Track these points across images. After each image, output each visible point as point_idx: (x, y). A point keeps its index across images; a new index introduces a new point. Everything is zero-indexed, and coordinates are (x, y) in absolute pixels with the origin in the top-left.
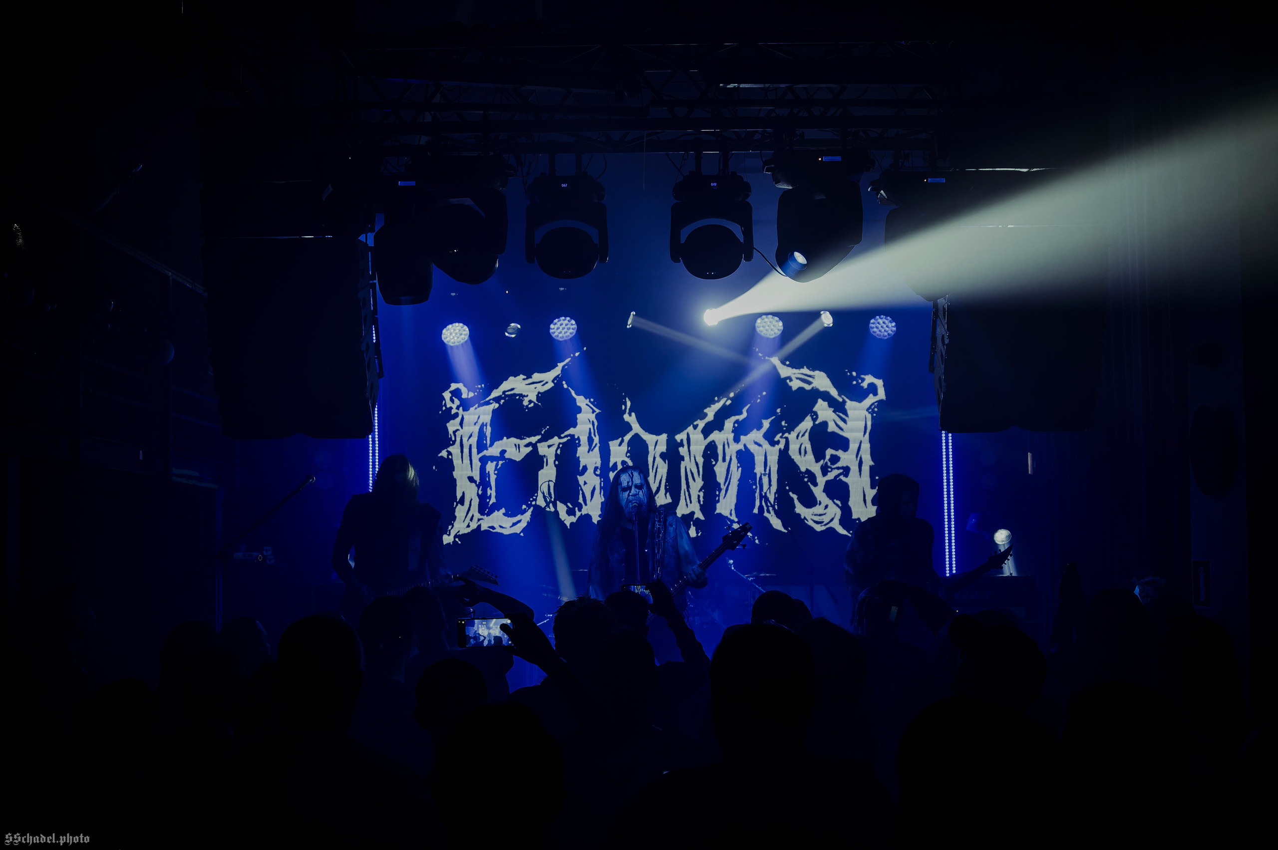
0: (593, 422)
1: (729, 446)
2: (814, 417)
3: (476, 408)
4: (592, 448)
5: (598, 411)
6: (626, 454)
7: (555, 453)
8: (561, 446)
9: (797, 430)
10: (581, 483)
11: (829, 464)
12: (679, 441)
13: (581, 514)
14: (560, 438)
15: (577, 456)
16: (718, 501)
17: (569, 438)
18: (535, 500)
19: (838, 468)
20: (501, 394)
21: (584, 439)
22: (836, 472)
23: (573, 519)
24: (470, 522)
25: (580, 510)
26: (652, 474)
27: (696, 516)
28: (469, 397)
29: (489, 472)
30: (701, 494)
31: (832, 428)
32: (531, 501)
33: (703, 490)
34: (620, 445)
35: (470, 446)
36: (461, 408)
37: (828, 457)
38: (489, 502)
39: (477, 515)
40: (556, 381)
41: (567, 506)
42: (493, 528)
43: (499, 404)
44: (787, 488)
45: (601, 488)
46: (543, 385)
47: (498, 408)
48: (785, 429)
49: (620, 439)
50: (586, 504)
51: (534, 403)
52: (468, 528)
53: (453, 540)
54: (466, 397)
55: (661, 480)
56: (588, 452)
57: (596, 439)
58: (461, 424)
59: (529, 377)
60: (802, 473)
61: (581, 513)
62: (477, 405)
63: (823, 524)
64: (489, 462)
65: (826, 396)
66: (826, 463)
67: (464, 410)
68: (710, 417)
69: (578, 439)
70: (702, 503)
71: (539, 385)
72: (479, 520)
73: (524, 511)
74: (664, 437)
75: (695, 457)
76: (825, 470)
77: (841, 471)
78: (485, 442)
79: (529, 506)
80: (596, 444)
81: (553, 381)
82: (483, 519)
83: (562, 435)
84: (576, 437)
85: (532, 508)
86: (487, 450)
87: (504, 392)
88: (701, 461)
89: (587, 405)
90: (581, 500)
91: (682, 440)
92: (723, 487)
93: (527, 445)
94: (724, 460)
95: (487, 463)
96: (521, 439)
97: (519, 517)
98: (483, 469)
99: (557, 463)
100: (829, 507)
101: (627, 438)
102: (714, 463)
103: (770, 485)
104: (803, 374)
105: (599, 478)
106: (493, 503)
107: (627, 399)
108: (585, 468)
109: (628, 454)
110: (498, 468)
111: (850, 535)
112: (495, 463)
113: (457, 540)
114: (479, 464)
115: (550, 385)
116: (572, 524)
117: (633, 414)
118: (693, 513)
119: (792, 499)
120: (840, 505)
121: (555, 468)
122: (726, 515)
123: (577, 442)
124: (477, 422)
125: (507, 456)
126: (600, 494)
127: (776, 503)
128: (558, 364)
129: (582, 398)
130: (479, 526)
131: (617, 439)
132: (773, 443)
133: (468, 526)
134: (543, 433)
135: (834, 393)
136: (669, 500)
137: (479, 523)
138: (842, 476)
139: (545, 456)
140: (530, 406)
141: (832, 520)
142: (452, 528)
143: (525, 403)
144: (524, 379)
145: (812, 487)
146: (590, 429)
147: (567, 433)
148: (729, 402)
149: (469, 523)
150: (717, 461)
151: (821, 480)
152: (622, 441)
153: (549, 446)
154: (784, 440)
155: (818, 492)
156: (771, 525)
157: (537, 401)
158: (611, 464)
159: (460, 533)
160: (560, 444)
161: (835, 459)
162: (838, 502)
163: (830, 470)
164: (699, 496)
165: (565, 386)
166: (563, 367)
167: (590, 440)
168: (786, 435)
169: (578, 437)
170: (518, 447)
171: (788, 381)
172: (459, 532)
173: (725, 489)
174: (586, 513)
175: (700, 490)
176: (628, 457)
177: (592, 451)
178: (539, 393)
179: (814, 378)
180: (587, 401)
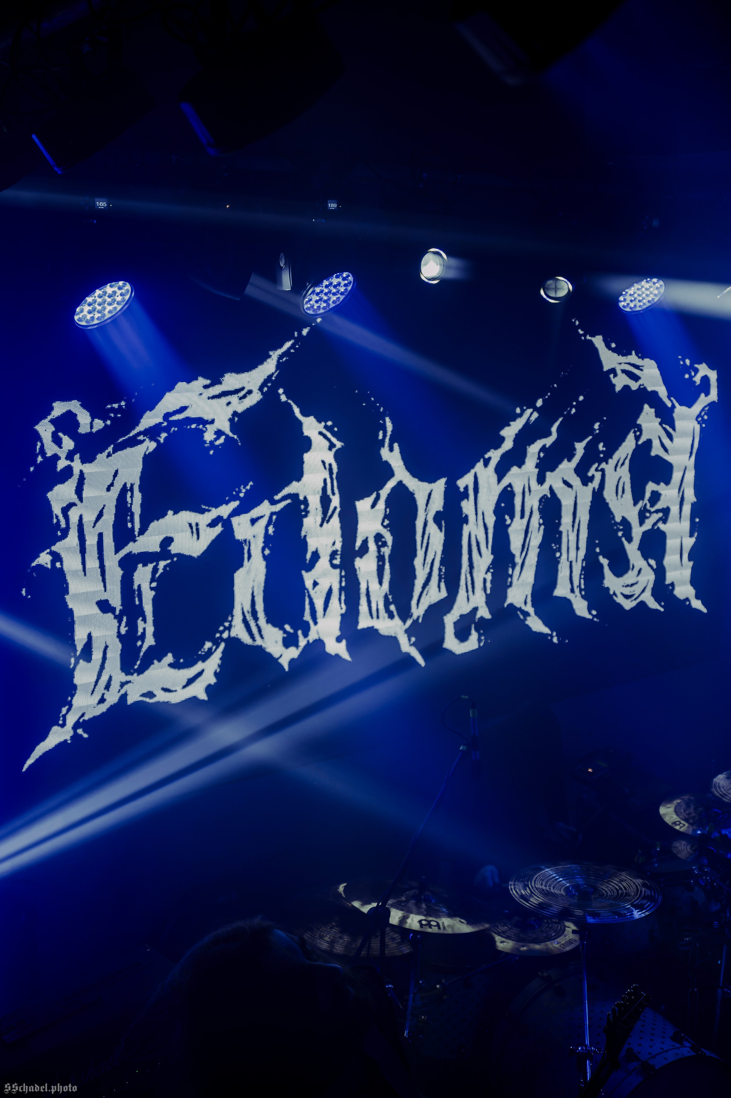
0: (330, 465)
1: (530, 491)
2: (638, 433)
3: (109, 455)
4: (329, 514)
5: (339, 444)
6: (383, 521)
7: (263, 532)
8: (274, 517)
9: (616, 456)
10: (308, 584)
11: (648, 506)
12: (462, 490)
13: (308, 641)
14: (273, 502)
15: (303, 534)
16: (511, 585)
17: (289, 501)
18: (229, 628)
19: (657, 511)
20: (161, 420)
21: (315, 503)
22: (655, 517)
23: (293, 653)
24: (106, 692)
25: (306, 635)
26: (420, 553)
27: (478, 616)
28: (94, 430)
29: (139, 586)
30: (489, 577)
31: (656, 450)
32: (222, 632)
33: (492, 571)
34: (373, 506)
35: (100, 536)
36: (77, 457)
37: (648, 495)
38: (141, 646)
39: (119, 677)
40: (266, 389)
41: (285, 631)
42: (150, 694)
43: (158, 442)
44: (598, 550)
45: (341, 589)
46: (244, 397)
47: (155, 450)
48: (602, 455)
49: (374, 495)
50: (316, 623)
51: (227, 436)
52: (102, 705)
53: (72, 733)
54: (89, 430)
55: (433, 560)
56: (321, 525)
57: (336, 501)
58: (79, 491)
59: (216, 381)
60: (616, 523)
61: (306, 640)
62: (110, 449)
63: (633, 598)
64: (140, 566)
65: (653, 399)
66: (646, 505)
67: (83, 461)
68: (508, 445)
69: (305, 501)
70: (488, 592)
71: (234, 399)
72: (123, 685)
73: (210, 653)
74: (440, 485)
75: (483, 514)
76: (642, 518)
77: (660, 515)
78: (129, 525)
79: (217, 643)
80: (335, 508)
81: (261, 389)
82: (130, 682)
83: (277, 497)
84: (301, 498)
85: (222, 645)
86: (135, 541)
87: (167, 416)
88: (491, 520)
89: (321, 433)
90: (307, 617)
91: (466, 488)
92: (518, 560)
93: (212, 524)
94: (522, 517)
95: (135, 569)
96: (202, 512)
97: (199, 666)
98: (127, 581)
99: (267, 552)
100: (642, 572)
101: (385, 492)
102: (508, 522)
103: (578, 548)
104: (629, 364)
105: (338, 571)
106: (150, 647)
107: (387, 419)
108: (316, 556)
109: (387, 522)
110: (157, 575)
111: (662, 610)
112: (151, 566)
113: (80, 731)
114: (120, 572)
115: (256, 397)
116: (292, 662)
117: (396, 446)
118: (475, 610)
119: (601, 566)
120: (655, 567)
121: (264, 563)
122: (518, 606)
123: (302, 507)
124: (112, 484)
125: (174, 549)
126: (340, 599)
127: (583, 577)
128: (271, 353)
129: (312, 419)
130: (124, 697)
131: (369, 495)
132: (586, 480)
133: (102, 700)
134: (242, 495)
135: (662, 392)
136: (444, 594)
137: (123, 692)
138: (661, 522)
139: (245, 541)
140: (217, 443)
141: (643, 591)
142: (68, 711)
143: (209, 436)
144: (206, 387)
145: (625, 543)
146: (325, 480)
147: (286, 491)
148: (536, 415)
149: (103, 694)
150: (512, 518)
151: (637, 532)
152: (377, 498)
153: (253, 521)
154: (600, 473)
155: (632, 550)
156: (573, 610)
157: (232, 430)
158: (358, 543)
159: (86, 718)
160: (272, 514)
161: (656, 497)
162: (652, 562)
163: (648, 515)
164: (485, 580)
165: (283, 398)
166: (281, 357)
167: (325, 501)
168: (603, 465)
169: (305, 498)
170: (195, 530)
171: (612, 376)
172: (83, 715)
173: (520, 565)
174: (316, 637)
175: (488, 570)
176: (385, 527)
177: (328, 522)
178: (235, 414)
179: (642, 370)
180: (321, 427)
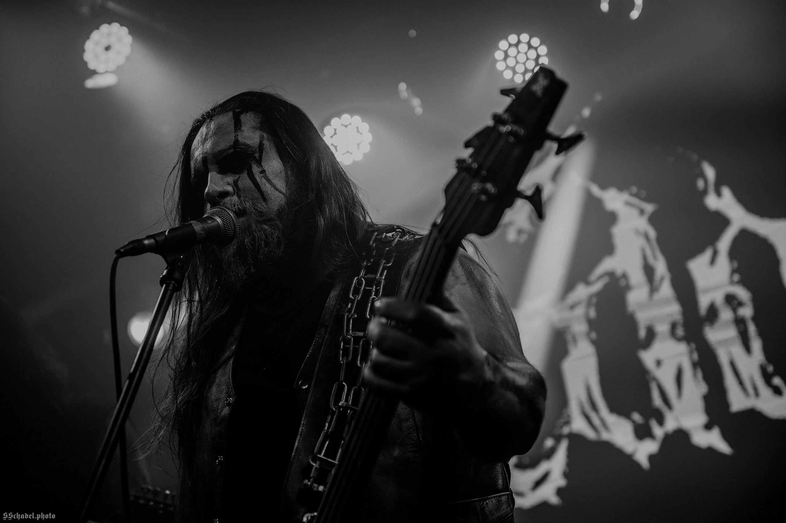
0: (646, 232)
4: (656, 283)
5: (650, 208)
6: (732, 278)
7: (584, 316)
8: (593, 300)
10: (650, 364)
13: (666, 431)
14: (588, 283)
15: (630, 311)
17: (605, 280)
18: (568, 424)
21: (636, 274)
23: (651, 446)
25: (661, 424)
32: (561, 429)
34: (713, 261)
41: (634, 422)
45: (695, 365)
49: (709, 250)
50: (670, 408)
56: (650, 296)
57: (661, 266)
61: (663, 429)
69: (625, 276)
79: (558, 439)
80: (662, 276)
83: (591, 278)
84: (619, 274)
85: (565, 442)
89: (626, 203)
90: (657, 401)
97: (543, 467)
99: (593, 335)
101: (725, 243)
105: (684, 344)
107: (704, 165)
108: (651, 332)
109: (736, 278)
116: (652, 458)
117: (725, 189)
121: (592, 348)
123: (623, 283)
126: (696, 378)
129: (613, 191)
131: (703, 251)
146: (643, 249)
147: (598, 270)
152: (715, 254)
153: (572, 307)
158: (704, 309)
160: (591, 296)
167: (649, 272)
169: (624, 273)
174: (676, 426)
176: (736, 284)
177: (657, 291)
180: (625, 196)
